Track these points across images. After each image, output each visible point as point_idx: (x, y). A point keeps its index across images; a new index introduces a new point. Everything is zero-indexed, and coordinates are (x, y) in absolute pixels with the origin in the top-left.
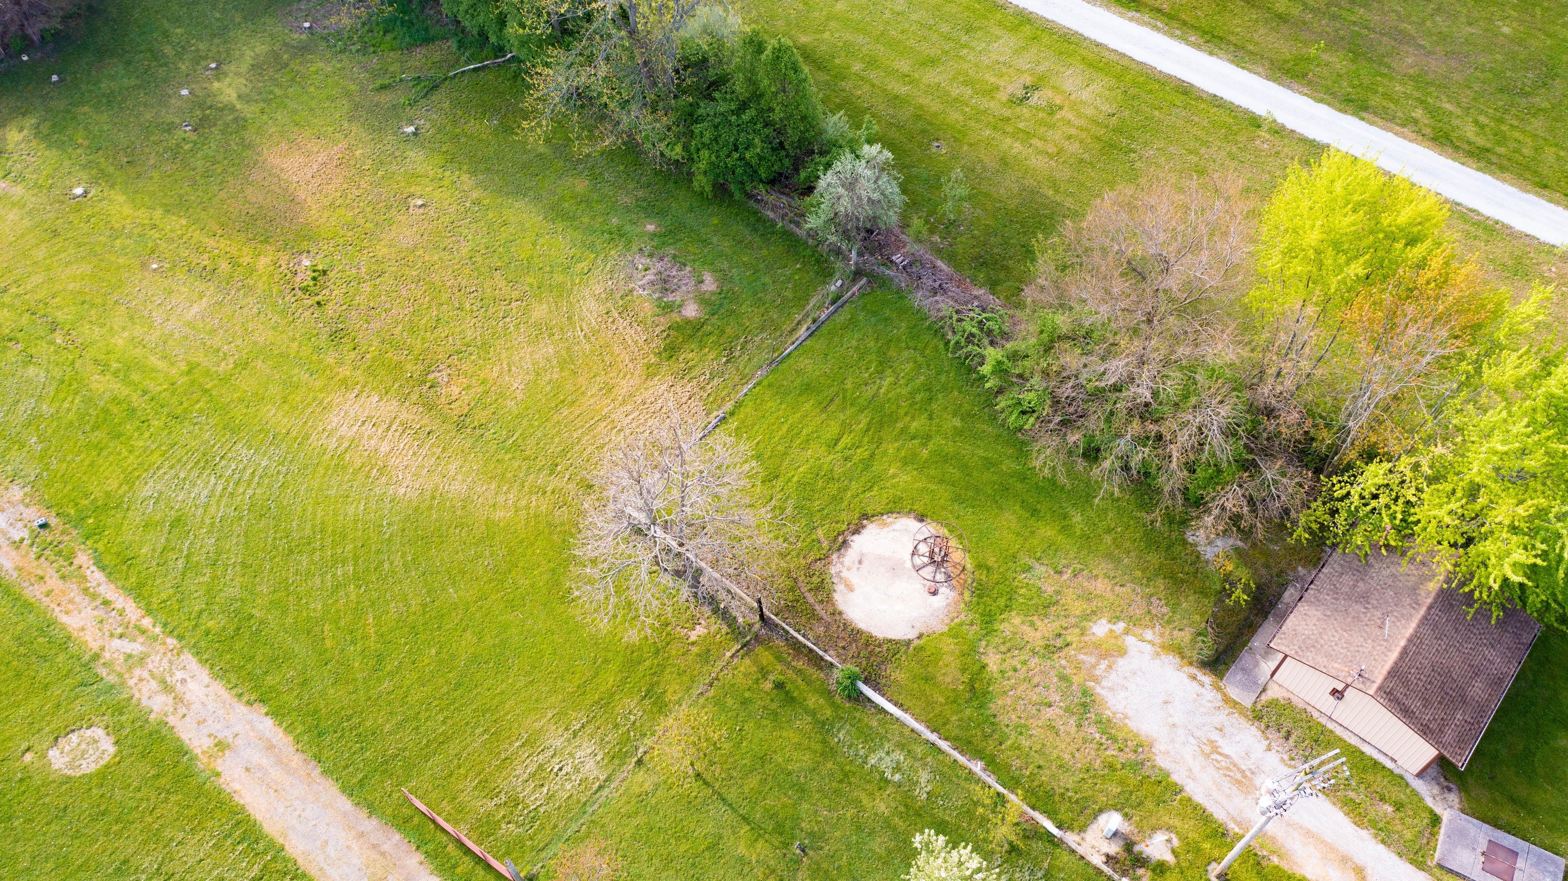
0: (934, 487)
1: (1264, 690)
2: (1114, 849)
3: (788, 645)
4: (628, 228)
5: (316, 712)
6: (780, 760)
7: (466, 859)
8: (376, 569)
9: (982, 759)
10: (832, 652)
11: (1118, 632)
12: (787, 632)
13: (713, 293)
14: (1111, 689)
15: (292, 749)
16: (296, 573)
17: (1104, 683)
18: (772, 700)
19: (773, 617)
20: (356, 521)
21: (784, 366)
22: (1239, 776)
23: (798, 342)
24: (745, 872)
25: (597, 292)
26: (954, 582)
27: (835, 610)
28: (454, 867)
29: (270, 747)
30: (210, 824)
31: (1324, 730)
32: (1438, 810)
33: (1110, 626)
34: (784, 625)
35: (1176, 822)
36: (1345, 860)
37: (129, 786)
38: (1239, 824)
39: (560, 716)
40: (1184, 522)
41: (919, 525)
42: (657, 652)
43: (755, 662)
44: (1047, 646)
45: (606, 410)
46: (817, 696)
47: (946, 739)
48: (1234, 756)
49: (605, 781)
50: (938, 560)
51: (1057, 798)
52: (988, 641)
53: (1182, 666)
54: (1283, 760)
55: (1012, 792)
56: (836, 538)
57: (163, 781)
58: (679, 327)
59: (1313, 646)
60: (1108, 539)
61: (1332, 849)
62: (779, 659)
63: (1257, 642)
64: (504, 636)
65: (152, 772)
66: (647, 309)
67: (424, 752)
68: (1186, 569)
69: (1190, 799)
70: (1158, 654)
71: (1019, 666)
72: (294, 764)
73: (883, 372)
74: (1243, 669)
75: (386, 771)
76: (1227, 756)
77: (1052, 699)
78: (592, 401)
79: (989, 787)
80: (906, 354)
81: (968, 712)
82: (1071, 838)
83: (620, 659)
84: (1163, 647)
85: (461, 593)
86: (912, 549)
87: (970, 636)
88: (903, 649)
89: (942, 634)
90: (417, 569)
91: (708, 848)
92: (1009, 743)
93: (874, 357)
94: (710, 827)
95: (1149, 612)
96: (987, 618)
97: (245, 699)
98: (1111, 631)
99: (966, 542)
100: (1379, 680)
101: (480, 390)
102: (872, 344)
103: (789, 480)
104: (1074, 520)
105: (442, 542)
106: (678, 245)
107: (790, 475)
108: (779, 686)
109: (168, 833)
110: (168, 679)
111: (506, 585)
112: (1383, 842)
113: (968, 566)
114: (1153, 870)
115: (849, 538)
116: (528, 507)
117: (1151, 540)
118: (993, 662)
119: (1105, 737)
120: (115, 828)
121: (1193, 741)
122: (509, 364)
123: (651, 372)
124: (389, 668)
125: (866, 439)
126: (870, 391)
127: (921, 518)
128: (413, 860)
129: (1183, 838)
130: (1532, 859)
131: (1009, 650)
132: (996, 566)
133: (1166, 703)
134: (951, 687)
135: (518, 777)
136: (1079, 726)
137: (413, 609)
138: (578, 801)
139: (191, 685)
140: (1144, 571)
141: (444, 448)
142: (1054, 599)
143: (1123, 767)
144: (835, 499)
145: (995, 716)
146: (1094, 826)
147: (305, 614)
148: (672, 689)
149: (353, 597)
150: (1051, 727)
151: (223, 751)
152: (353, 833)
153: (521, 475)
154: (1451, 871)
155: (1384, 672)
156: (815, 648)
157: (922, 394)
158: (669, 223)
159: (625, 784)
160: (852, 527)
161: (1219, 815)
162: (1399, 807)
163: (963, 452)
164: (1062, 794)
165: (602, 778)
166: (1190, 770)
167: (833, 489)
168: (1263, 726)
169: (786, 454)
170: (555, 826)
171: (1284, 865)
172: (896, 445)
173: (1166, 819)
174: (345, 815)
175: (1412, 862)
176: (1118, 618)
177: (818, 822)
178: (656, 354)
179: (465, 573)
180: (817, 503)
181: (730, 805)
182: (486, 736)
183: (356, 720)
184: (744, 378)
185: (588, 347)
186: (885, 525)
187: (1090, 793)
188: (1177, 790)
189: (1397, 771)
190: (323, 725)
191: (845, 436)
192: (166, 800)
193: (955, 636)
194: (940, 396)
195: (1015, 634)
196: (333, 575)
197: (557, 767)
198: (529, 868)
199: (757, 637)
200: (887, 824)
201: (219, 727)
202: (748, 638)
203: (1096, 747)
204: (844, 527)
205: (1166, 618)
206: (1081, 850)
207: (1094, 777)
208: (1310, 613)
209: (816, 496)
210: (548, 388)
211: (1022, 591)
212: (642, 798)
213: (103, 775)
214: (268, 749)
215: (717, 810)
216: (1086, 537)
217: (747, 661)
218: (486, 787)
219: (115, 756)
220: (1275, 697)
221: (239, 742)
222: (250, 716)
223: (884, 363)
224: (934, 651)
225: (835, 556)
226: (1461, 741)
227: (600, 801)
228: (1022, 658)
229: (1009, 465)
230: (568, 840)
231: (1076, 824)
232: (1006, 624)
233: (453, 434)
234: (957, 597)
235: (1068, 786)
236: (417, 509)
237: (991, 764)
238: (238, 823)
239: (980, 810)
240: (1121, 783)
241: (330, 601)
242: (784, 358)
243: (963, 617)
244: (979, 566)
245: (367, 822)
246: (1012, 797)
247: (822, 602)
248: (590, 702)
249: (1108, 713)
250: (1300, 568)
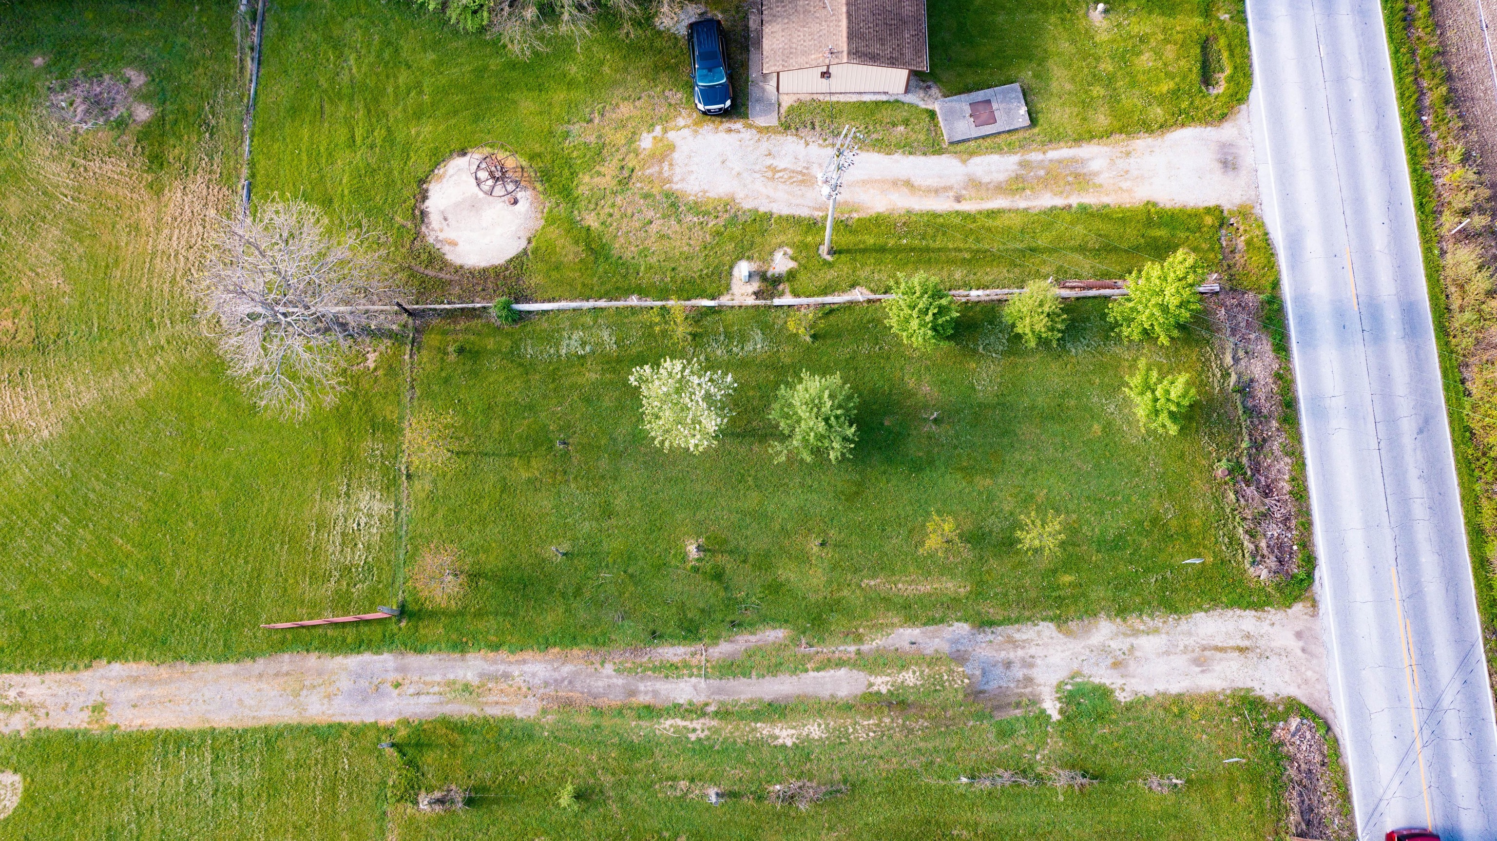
0: (453, 121)
1: (779, 105)
2: (755, 286)
3: (443, 318)
4: (18, 77)
5: (144, 632)
6: (502, 399)
7: (347, 630)
8: (86, 504)
9: (633, 293)
10: (478, 299)
11: (659, 135)
12: (435, 310)
13: (147, 84)
14: (683, 180)
15: (153, 668)
16: (25, 555)
17: (675, 179)
18: (464, 364)
19: (416, 307)
20: (33, 483)
21: (260, 105)
22: (800, 177)
23: (254, 78)
24: (538, 486)
25: (47, 154)
26: (523, 183)
27: (455, 268)
28: (344, 640)
29: (135, 680)
30: (145, 759)
31: (833, 105)
32: (930, 107)
33: (651, 135)
34: (429, 306)
35: (782, 238)
36: (895, 183)
37: (57, 787)
38: (819, 209)
39: (326, 492)
40: (649, 19)
41: (467, 158)
42: (355, 395)
43: (430, 348)
44: (620, 182)
45: (149, 247)
46: (492, 340)
47: (600, 298)
48: (789, 166)
49: (396, 507)
50: (500, 176)
51: (699, 281)
52: (578, 209)
53: (717, 128)
54: (820, 145)
55: (668, 299)
56: (413, 214)
57: (79, 763)
58: (145, 134)
59: (791, 53)
60: (606, 70)
61: (884, 181)
62: (445, 333)
63: (754, 75)
64: (233, 473)
65: (65, 766)
66: (105, 137)
67: (252, 592)
68: (674, 53)
69: (780, 216)
70: (696, 131)
71: (612, 211)
72: (165, 675)
73: (342, 54)
74: (757, 101)
75: (236, 625)
76: (785, 170)
77: (649, 217)
78: (131, 248)
79: (652, 308)
80: (348, 26)
81: (601, 270)
82: (725, 300)
83: (333, 421)
84: (696, 124)
85: (171, 468)
86: (474, 181)
87: (564, 215)
88: (525, 258)
89: (543, 228)
90: (118, 479)
91: (502, 492)
92: (642, 268)
93: (325, 46)
94: (492, 478)
95: (670, 105)
96: (565, 193)
97: (82, 666)
98: (655, 138)
99: (508, 147)
100: (845, 49)
101: (28, 308)
102: (314, 35)
103: (343, 196)
104: (572, 72)
105: (118, 445)
106: (78, 60)
107: (339, 191)
108: (461, 351)
109: (120, 789)
110: (7, 702)
111: (199, 437)
112: (911, 153)
113: (524, 164)
114: (788, 280)
115: (423, 207)
116: (159, 368)
117: (634, 50)
118: (592, 221)
119: (701, 216)
120: (78, 818)
121: (757, 175)
122: (31, 270)
123: (157, 189)
124: (168, 561)
125: (374, 120)
126: (345, 78)
127: (463, 153)
128: (312, 660)
129: (792, 245)
130: (999, 97)
131: (597, 204)
132: (543, 149)
133: (723, 162)
134: (577, 260)
135: (334, 553)
136: (679, 222)
137: (145, 508)
138: (390, 534)
139: (29, 692)
140: (646, 77)
141: (46, 376)
142: (601, 144)
143: (726, 228)
144: (389, 185)
145: (620, 258)
146: (734, 281)
147: (64, 577)
148: (389, 412)
149: (89, 537)
150: (662, 237)
151: (102, 710)
152: (253, 679)
153: (130, 349)
154: (959, 142)
155: (845, 39)
156: (464, 305)
157: (387, 51)
158: (50, 46)
159: (411, 498)
160: (419, 196)
161: (804, 212)
162: (906, 122)
163: (454, 77)
164: (701, 276)
165: (392, 507)
166: (768, 197)
167: (381, 178)
168: (794, 131)
169: (322, 177)
170: (389, 562)
171: (862, 215)
172: (400, 108)
173: (774, 240)
174: (235, 674)
175: (934, 153)
176: (652, 125)
177: (559, 419)
178: (147, 172)
179: (158, 453)
180: (378, 198)
181: (494, 454)
182: (286, 547)
183: (180, 613)
184: (238, 139)
185: (84, 206)
186: (441, 177)
187: (717, 261)
188: (769, 216)
189: (892, 99)
190: (159, 635)
191: (356, 130)
192: (96, 772)
193: (554, 222)
194: (402, 42)
195: (592, 189)
196: (57, 535)
197: (355, 526)
198: (395, 600)
199: (417, 330)
200: (604, 383)
201: (82, 699)
202: (411, 335)
203: (699, 227)
204: (413, 201)
205: (684, 100)
206: (736, 303)
207: (712, 248)
208: (773, 30)
209: (373, 193)
210: (84, 265)
211: (575, 154)
212: (431, 497)
213: (29, 797)
214: (135, 682)
215: (488, 464)
216: (588, 80)
217: (424, 352)
218: (317, 577)
219: (25, 779)
220: (789, 105)
221: (108, 696)
222: (98, 674)
223: (338, 45)
224: (546, 244)
225: (423, 229)
226: (917, 52)
227: (404, 522)
228: (609, 203)
229: (494, 64)
230: (405, 563)
231: (722, 288)
232: (581, 188)
233: (41, 359)
234: (534, 193)
235: (700, 268)
236: (72, 437)
237: (642, 292)
238: (164, 741)
240: (731, 239)
241: (74, 554)
242: (255, 99)
243: (548, 204)
244: (531, 158)
245: (256, 666)
246: (670, 303)
247: (441, 269)
248: (338, 466)
249: (692, 198)
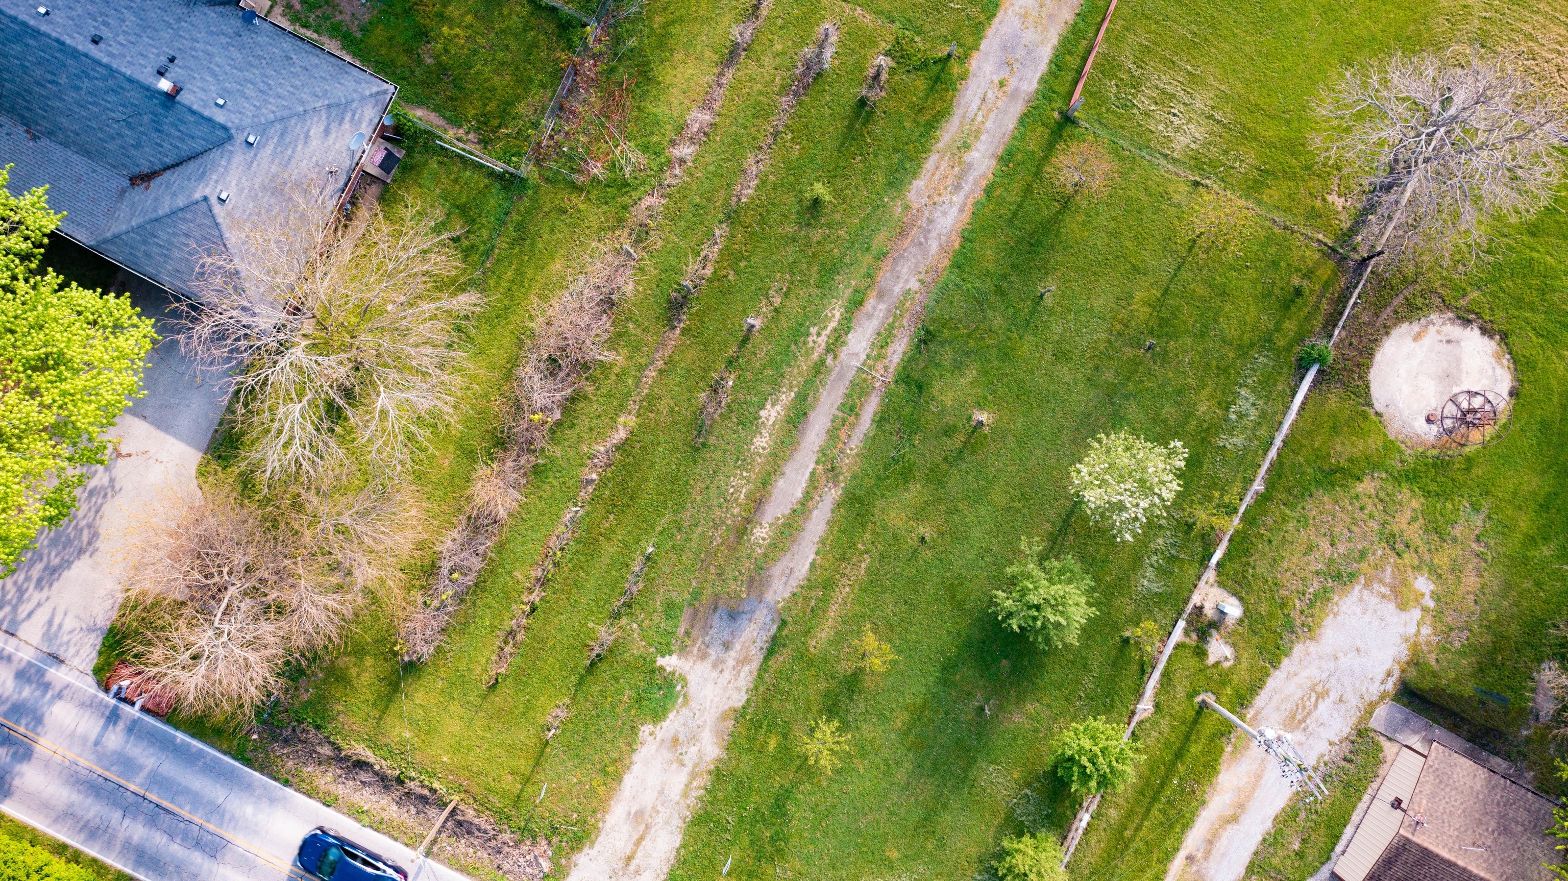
0: (1555, 400)
1: (1390, 739)
2: (1209, 612)
3: (1342, 290)
6: (1227, 310)
7: (1078, 59)
9: (1266, 489)
10: (1344, 334)
11: (1423, 602)
12: (1356, 287)
14: (1361, 599)
17: (1366, 593)
18: (1282, 289)
19: (1369, 269)
22: (1299, 717)
24: (1120, 302)
26: (1445, 438)
27: (1389, 327)
28: (1070, 53)
31: (1360, 793)
33: (1428, 593)
34: (1363, 282)
35: (1244, 665)
36: (1241, 806)
38: (1255, 717)
39: (1225, 98)
41: (1505, 393)
42: (1308, 168)
43: (1317, 264)
44: (1394, 536)
46: (1295, 329)
47: (1279, 455)
48: (1317, 712)
49: (1173, 159)
50: (1467, 418)
51: (1244, 560)
52: (1387, 479)
53: (1399, 663)
54: (1323, 756)
55: (1241, 520)
56: (1473, 312)
59: (1441, 782)
60: (1528, 584)
61: (1249, 797)
62: (1326, 285)
63: (1438, 731)
64: (1292, 15)
68: (1508, 663)
69: (1268, 675)
70: (1407, 640)
71: (1366, 512)
74: (1407, 719)
76: (1316, 706)
77: (1339, 545)
79: (1241, 500)
81: (1310, 470)
82: (1210, 575)
83: (1293, 135)
84: (1415, 644)
86: (1475, 389)
87: (1388, 462)
88: (1361, 401)
89: (1385, 435)
91: (1133, 266)
92: (1288, 512)
94: (1152, 262)
95: (1451, 630)
96: (1411, 475)
99: (1495, 442)
100: (1415, 839)
103: (1532, 249)
104: (1544, 549)
107: (1539, 248)
108: (1298, 292)
112: (1264, 840)
113: (1467, 449)
114: (1197, 647)
115: (1475, 326)
117: (1535, 624)
118: (1366, 486)
119: (1311, 597)
121: (1324, 676)
127: (1513, 393)
128: (1067, 16)
129: (1231, 670)
131: (1381, 500)
132: (1473, 476)
133: (1358, 650)
134: (1332, 451)
135: (1160, 79)
136: (1318, 573)
138: (1149, 141)
140: (1497, 621)
142: (1446, 537)
143: (1285, 615)
144: (1519, 302)
145: (1311, 496)
146: (1225, 594)
148: (1273, 194)
150: (1310, 548)
155: (1426, 845)
156: (1344, 317)
159: (1174, 177)
160: (1489, 326)
161: (1260, 700)
162: (1300, 855)
164: (1249, 564)
165: (1175, 155)
166: (1296, 674)
167: (1532, 297)
168: (1353, 738)
170: (1123, 128)
171: (1225, 756)
173: (1246, 655)
175: (1252, 862)
176: (1438, 600)
177: (1177, 355)
181: (1175, 275)
182: (1190, 36)
186: (1498, 358)
187: (1255, 588)
188: (1275, 663)
189: (1333, 855)
193: (1386, 448)
195: (1400, 504)
197: (1176, 111)
198: (1083, 117)
199: (1344, 259)
200: (1189, 415)
202: (1341, 251)
203: (1300, 589)
205: (1449, 646)
206: (1201, 584)
207: (1271, 591)
208: (1477, 779)
209: (1519, 281)
211: (1449, 505)
212: (1165, 196)
215: (1168, 265)
216: (1525, 561)
217: (1317, 256)
218: (1144, 53)
220: (1385, 749)
224: (1366, 429)
225: (1450, 315)
227: (1154, 160)
228: (1376, 514)
230: (1114, 142)
231: (1224, 578)
232: (1408, 494)
234: (1429, 444)
235: (1258, 569)
237: (1263, 499)
239: (1217, 494)
240: (1271, 615)
243: (1408, 452)
244: (1469, 462)
246: (1236, 521)
247: (1396, 312)
248: (1244, 120)
249: (1336, 598)
250: (1532, 773)
